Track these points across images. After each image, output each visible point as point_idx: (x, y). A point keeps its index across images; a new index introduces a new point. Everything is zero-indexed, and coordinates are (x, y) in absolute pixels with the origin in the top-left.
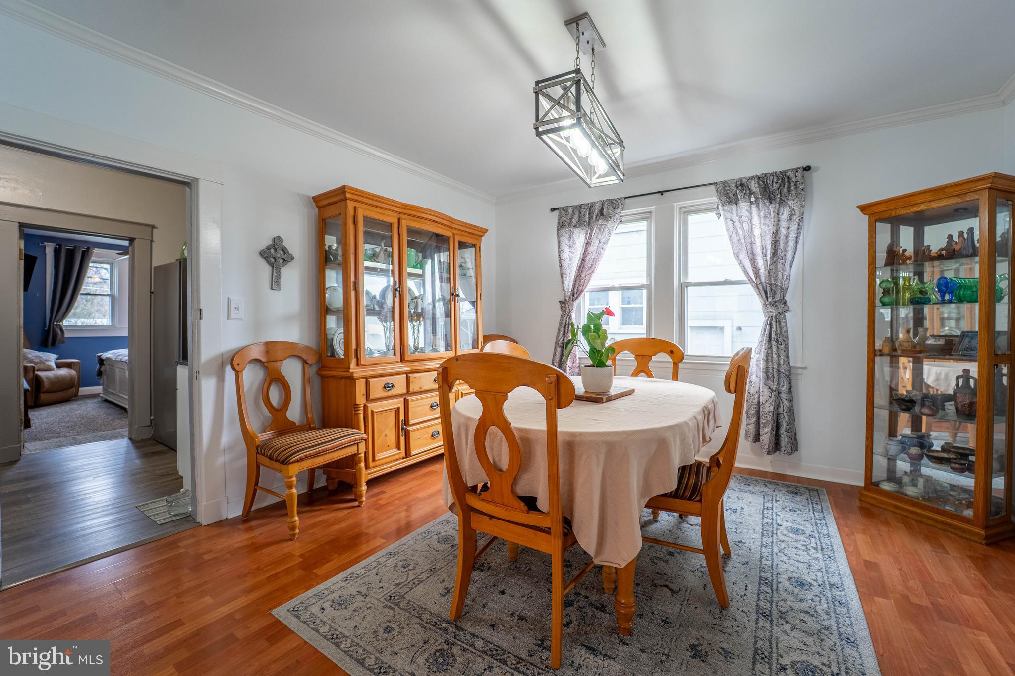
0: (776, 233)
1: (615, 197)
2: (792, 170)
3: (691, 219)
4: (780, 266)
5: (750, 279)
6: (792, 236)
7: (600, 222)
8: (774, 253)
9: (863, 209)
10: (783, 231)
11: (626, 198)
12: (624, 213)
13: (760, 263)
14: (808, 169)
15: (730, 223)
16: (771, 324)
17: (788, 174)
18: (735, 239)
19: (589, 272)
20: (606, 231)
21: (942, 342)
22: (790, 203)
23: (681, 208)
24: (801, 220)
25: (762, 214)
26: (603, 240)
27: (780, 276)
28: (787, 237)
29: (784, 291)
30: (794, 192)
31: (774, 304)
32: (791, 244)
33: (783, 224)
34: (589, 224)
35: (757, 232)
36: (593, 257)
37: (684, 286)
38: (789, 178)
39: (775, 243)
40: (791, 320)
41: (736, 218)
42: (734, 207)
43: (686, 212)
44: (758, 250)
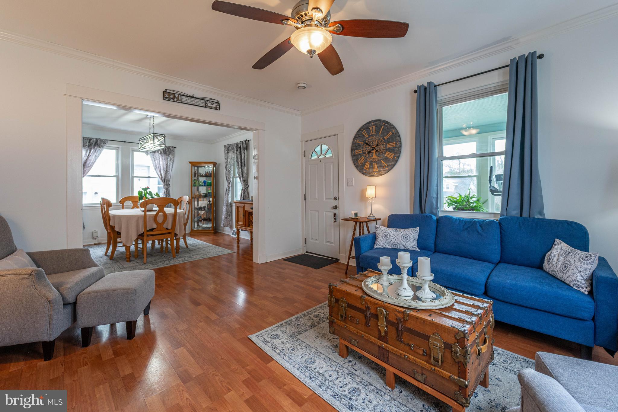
0: (167, 164)
1: (104, 138)
2: (171, 147)
3: (135, 153)
4: (168, 174)
5: (160, 177)
6: (171, 166)
7: (96, 147)
8: (167, 170)
9: (190, 163)
10: (169, 164)
11: (110, 140)
12: (107, 145)
13: (162, 172)
14: (175, 148)
15: (153, 159)
16: (166, 191)
17: (170, 148)
18: (155, 164)
19: (88, 168)
20: (99, 152)
21: (205, 195)
22: (170, 156)
23: (132, 149)
24: (173, 161)
25: (163, 158)
26: (97, 155)
27: (168, 177)
28: (170, 166)
29: (169, 181)
30: (171, 153)
31: (167, 185)
32: (171, 168)
33: (169, 162)
34: (89, 146)
35: (161, 163)
36: (91, 162)
37: (133, 177)
38: (170, 149)
39: (167, 167)
40: (170, 189)
41: (154, 157)
42: (154, 154)
43: (133, 150)
44: (162, 169)
